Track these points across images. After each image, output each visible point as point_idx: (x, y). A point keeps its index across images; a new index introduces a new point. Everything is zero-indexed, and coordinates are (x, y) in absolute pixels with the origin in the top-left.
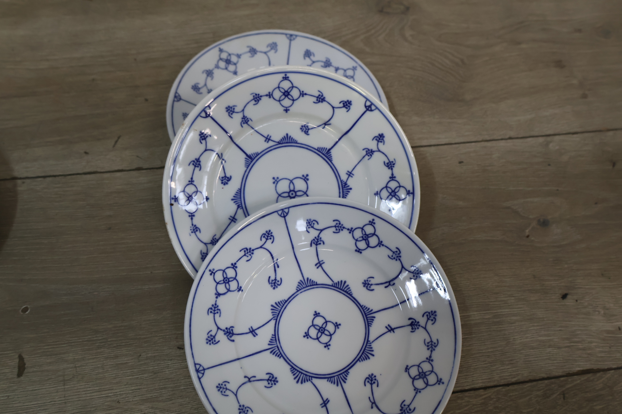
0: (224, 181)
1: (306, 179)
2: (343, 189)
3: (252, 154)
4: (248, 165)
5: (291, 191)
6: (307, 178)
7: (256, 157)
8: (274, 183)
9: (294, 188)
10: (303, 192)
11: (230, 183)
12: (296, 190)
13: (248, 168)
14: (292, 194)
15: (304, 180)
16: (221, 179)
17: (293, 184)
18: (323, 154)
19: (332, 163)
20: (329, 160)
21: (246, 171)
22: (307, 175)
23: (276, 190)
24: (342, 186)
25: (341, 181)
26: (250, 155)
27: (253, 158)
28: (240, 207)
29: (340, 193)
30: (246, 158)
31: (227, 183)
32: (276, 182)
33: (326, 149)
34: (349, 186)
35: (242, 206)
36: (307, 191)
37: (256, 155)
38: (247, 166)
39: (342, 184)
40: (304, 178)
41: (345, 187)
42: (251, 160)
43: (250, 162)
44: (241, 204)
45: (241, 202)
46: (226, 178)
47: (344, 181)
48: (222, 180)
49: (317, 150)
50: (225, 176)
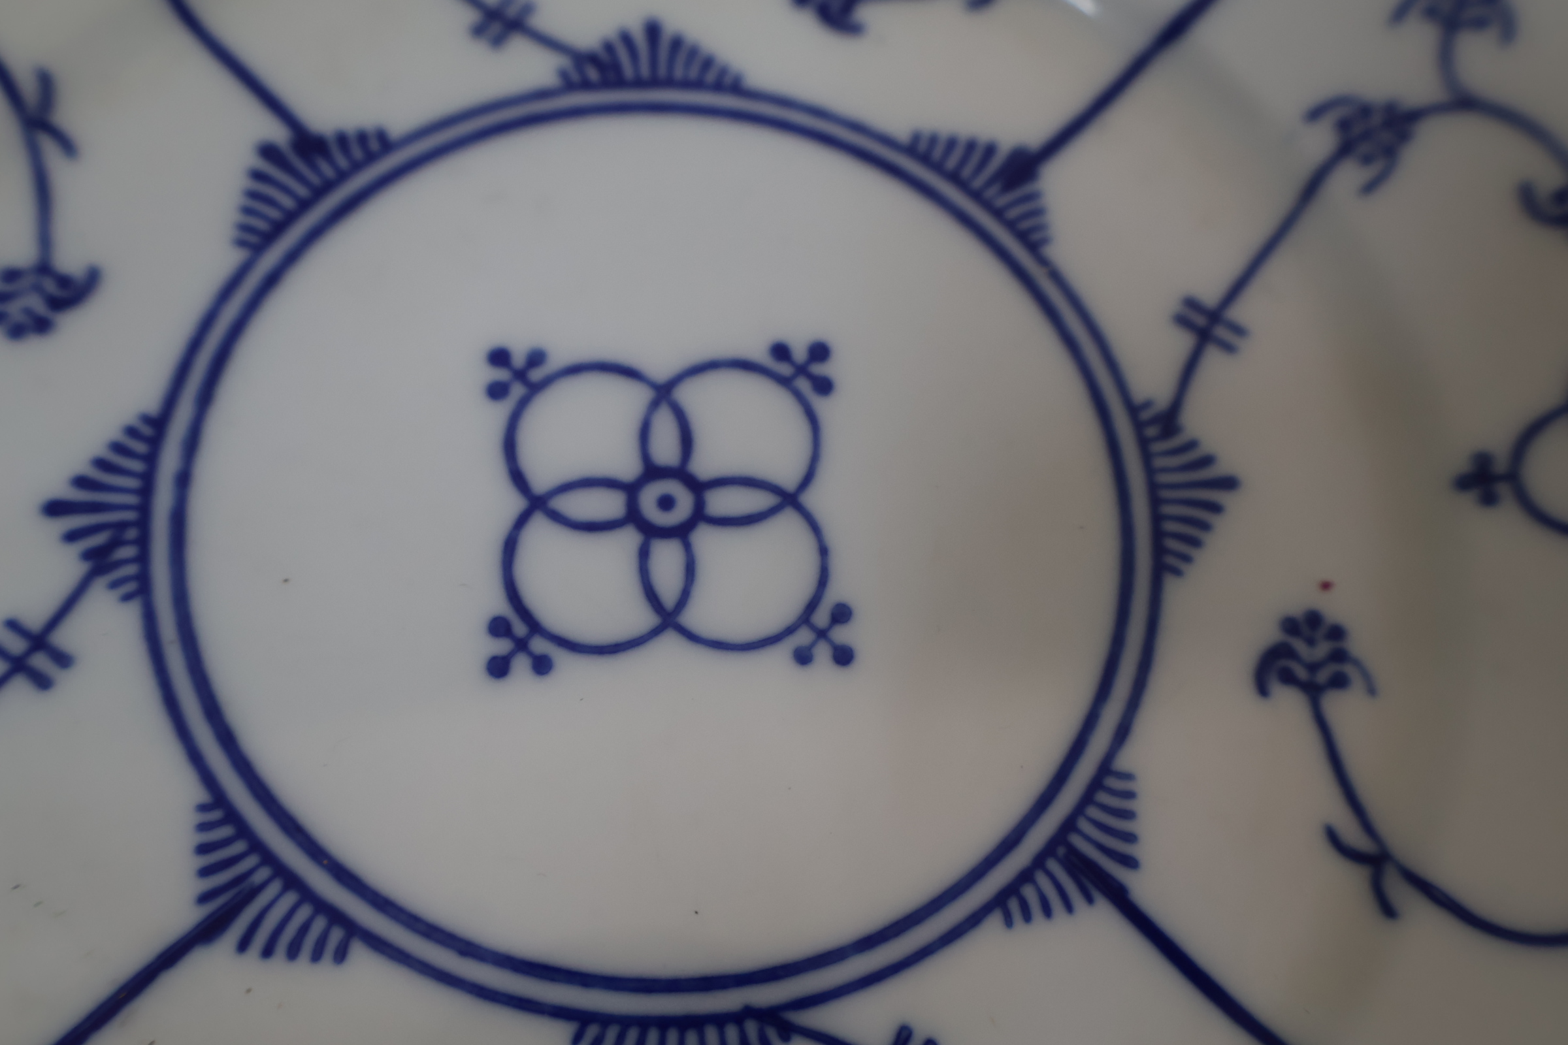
0: (1323, 649)
1: (520, 629)
2: (144, 510)
3: (1069, 907)
4: (1103, 797)
5: (682, 532)
6: (502, 646)
7: (1026, 876)
8: (842, 614)
9: (644, 555)
10: (557, 518)
11: (1268, 634)
12: (628, 540)
13: (1105, 768)
14: (666, 503)
15: (535, 627)
16: (1349, 669)
17: (651, 595)
18: (292, 881)
19: (208, 778)
20: (232, 816)
21: (1122, 733)
22: (498, 668)
23: (824, 551)
24: (143, 542)
25: (141, 589)
26: (1090, 900)
27: (1053, 865)
28: (1154, 421)
29: (184, 480)
30: (1130, 862)
31: (1291, 626)
32: (821, 617)
33: (243, 945)
34: (72, 537)
35: (1139, 426)
36: (521, 522)
37: (1029, 892)
38: (1112, 782)
39: (143, 558)
40: (539, 645)
41: (122, 526)
42: (1076, 841)
43: (1084, 825)
44: (1144, 443)
45: (1147, 457)
46: (1301, 673)
47: (114, 585)
48: (1340, 656)
49: (353, 930)
50: (1313, 692)
